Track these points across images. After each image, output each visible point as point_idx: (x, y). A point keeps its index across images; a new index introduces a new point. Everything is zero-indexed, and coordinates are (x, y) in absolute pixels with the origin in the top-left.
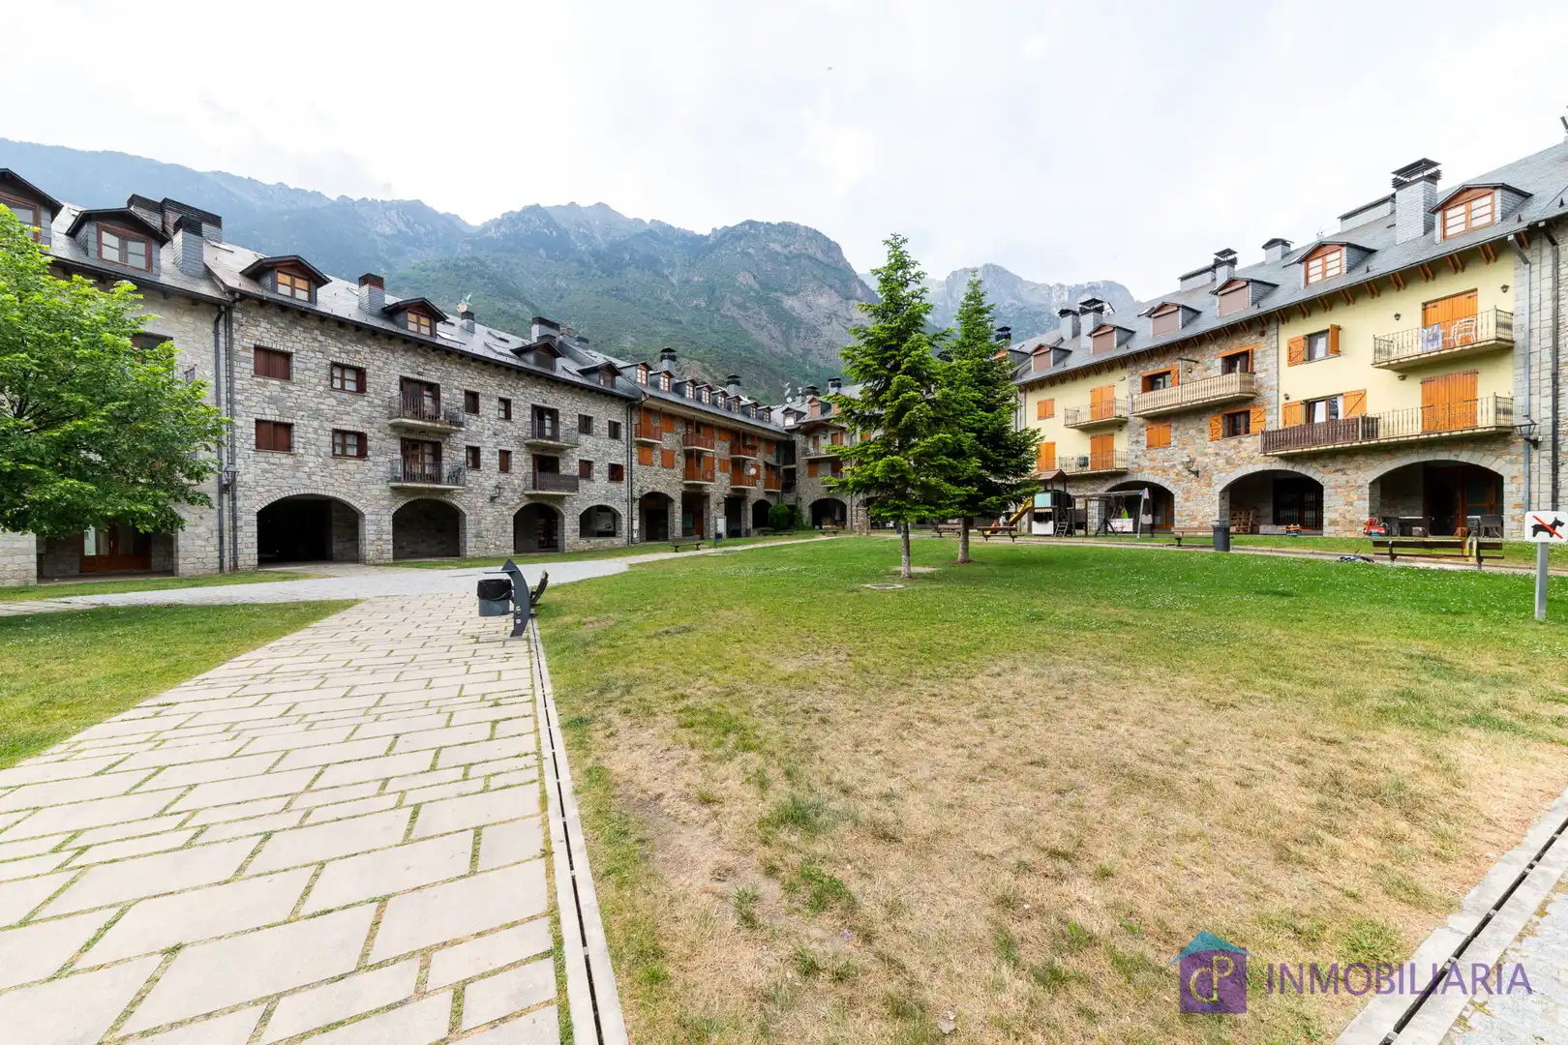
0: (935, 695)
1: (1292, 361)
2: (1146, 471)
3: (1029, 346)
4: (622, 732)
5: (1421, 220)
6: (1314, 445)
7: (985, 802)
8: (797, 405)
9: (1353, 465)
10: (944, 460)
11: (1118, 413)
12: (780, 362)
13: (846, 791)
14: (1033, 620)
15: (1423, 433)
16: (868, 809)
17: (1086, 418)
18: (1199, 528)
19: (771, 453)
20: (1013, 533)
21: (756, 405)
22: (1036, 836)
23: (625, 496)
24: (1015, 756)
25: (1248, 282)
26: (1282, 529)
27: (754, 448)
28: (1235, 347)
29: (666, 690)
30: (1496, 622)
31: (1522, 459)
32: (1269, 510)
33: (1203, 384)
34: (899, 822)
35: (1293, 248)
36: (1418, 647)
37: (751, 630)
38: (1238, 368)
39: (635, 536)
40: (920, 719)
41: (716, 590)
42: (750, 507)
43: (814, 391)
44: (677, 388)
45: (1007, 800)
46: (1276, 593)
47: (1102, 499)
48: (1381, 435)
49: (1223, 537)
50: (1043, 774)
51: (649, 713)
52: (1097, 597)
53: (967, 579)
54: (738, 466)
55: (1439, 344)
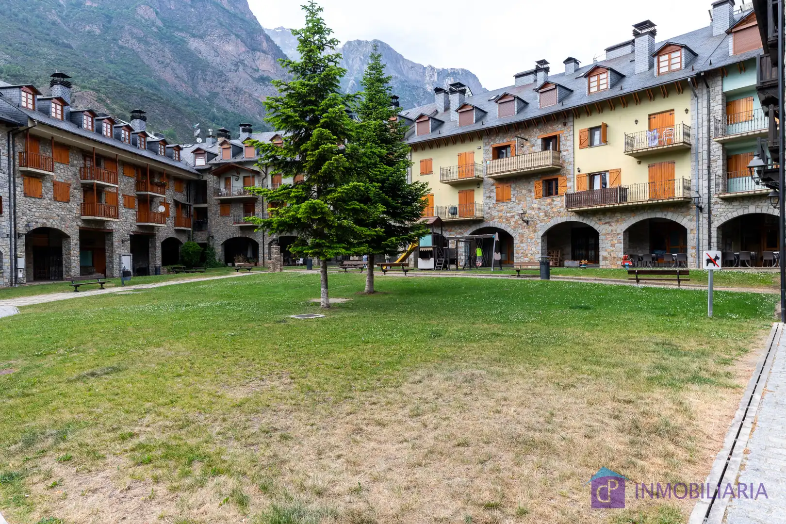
0: (374, 403)
1: (582, 146)
2: (496, 220)
3: (413, 114)
4: (67, 481)
5: (647, 60)
6: (595, 205)
7: (433, 480)
8: (207, 146)
9: (615, 219)
10: (357, 205)
11: (477, 173)
12: (186, 102)
13: (319, 494)
14: (435, 337)
15: (650, 200)
16: (342, 504)
17: (455, 177)
18: (530, 263)
19: (181, 192)
20: (406, 268)
21: (164, 142)
22: (474, 496)
23: (6, 230)
24: (446, 442)
25: (556, 86)
26: (577, 263)
27: (163, 186)
28: (549, 132)
29: (108, 431)
30: (692, 320)
31: (695, 218)
32: (569, 250)
33: (529, 157)
34: (371, 509)
35: (581, 66)
36: (659, 337)
37: (188, 364)
38: (551, 147)
39: (20, 275)
40: (367, 424)
41: (137, 328)
42: (158, 244)
43: (225, 133)
44: (73, 118)
45: (447, 475)
46: (581, 307)
47: (468, 241)
48: (629, 200)
49: (546, 269)
50: (468, 452)
51: (95, 456)
52: (475, 317)
53: (376, 307)
54: (145, 204)
55: (657, 142)
